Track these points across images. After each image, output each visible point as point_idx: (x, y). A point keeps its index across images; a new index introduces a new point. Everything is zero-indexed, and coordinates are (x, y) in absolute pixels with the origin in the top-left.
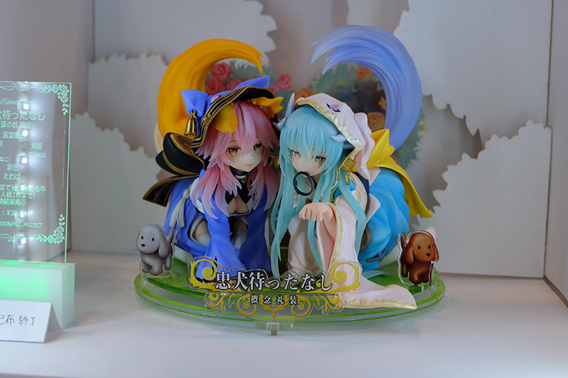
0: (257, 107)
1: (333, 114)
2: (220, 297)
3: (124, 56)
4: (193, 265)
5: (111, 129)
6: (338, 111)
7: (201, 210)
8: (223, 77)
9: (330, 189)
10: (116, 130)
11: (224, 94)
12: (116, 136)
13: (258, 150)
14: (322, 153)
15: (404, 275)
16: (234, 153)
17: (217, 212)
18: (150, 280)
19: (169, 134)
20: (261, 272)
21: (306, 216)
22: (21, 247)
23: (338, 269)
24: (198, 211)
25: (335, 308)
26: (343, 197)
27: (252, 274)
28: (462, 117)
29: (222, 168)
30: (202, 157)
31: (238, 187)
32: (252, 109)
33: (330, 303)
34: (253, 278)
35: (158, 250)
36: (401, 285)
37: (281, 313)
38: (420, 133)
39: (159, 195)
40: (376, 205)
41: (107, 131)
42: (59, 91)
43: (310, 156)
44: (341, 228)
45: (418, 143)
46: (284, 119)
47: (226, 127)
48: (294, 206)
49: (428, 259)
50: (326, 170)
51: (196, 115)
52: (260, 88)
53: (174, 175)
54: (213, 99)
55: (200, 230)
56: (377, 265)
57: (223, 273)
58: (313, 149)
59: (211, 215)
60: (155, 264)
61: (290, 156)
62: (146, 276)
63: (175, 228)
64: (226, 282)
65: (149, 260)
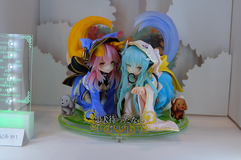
0: (112, 46)
1: (145, 49)
2: (97, 126)
3: (52, 23)
4: (85, 113)
5: (47, 53)
6: (147, 48)
7: (88, 89)
8: (95, 32)
9: (143, 81)
10: (49, 54)
11: (98, 40)
12: (49, 56)
13: (112, 64)
14: (140, 65)
15: (172, 116)
16: (102, 65)
17: (95, 90)
18: (66, 118)
19: (74, 56)
20: (114, 116)
21: (134, 92)
22: (10, 103)
23: (147, 115)
24: (86, 89)
25: (145, 131)
26: (148, 84)
27: (110, 116)
28: (194, 49)
29: (97, 71)
30: (89, 67)
31: (104, 79)
32: (110, 46)
33: (143, 129)
34: (111, 118)
35: (69, 105)
36: (171, 120)
37: (122, 133)
38: (177, 56)
39: (69, 82)
40: (161, 87)
41: (46, 54)
42: (28, 38)
43: (135, 67)
44: (148, 97)
45: (176, 60)
46: (124, 51)
47: (100, 54)
48: (127, 88)
49: (183, 109)
50: (142, 73)
51: (86, 49)
52: (113, 38)
53: (75, 74)
54: (94, 42)
55: (86, 97)
56: (160, 111)
57: (98, 116)
58: (137, 64)
59: (92, 91)
60: (68, 112)
61: (126, 67)
62: (64, 116)
63: (76, 96)
64: (99, 120)
65: (65, 110)
